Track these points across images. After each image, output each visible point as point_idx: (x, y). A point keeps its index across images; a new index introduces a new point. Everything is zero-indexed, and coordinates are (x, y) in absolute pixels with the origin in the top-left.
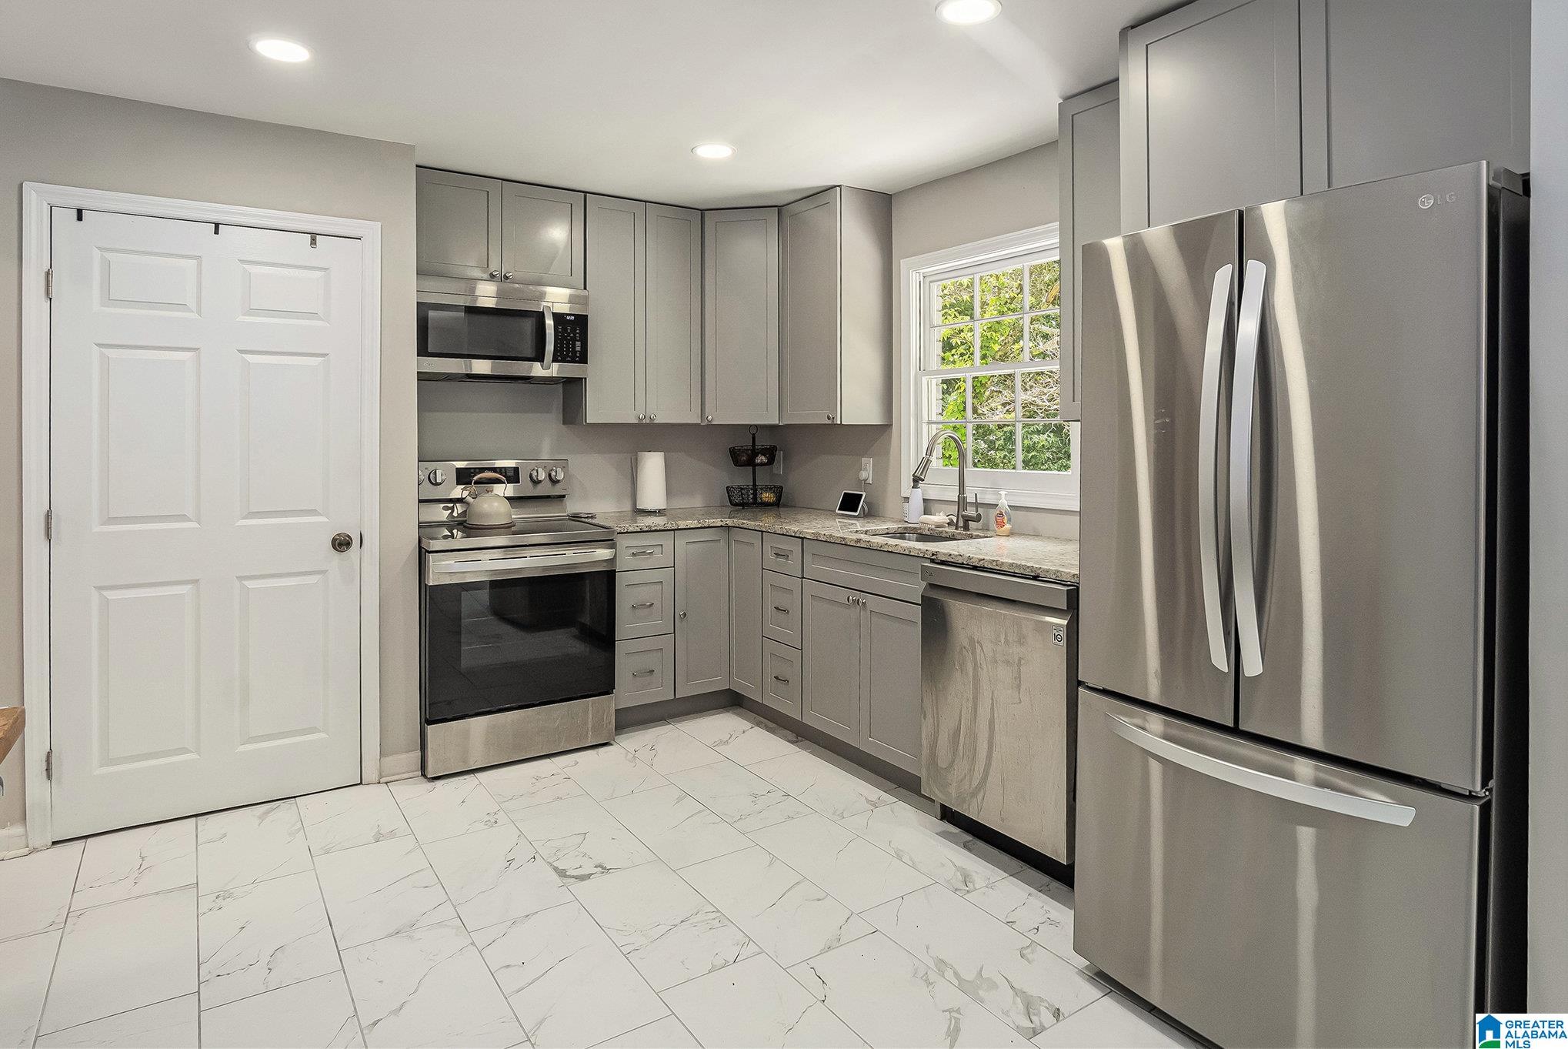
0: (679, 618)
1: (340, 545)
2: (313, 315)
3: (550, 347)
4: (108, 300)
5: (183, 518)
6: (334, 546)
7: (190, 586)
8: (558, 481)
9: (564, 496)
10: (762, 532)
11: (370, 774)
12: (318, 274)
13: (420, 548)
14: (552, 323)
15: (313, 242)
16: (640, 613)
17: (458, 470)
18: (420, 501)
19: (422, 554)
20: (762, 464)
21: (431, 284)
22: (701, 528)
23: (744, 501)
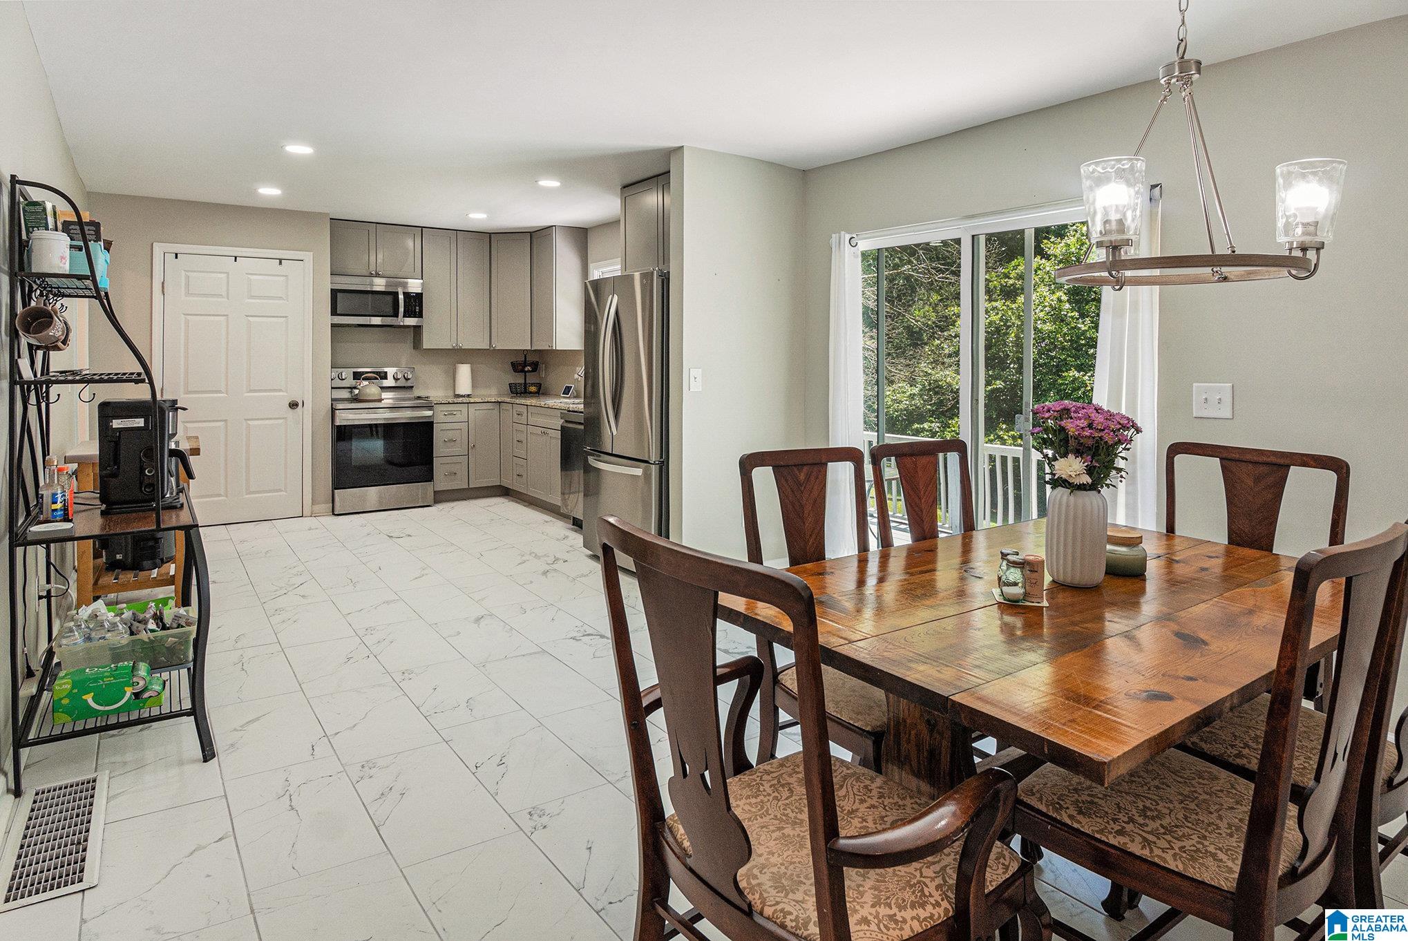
0: (470, 448)
1: (293, 405)
2: (281, 298)
3: (402, 309)
4: (188, 294)
5: (220, 392)
6: (290, 407)
7: (223, 423)
8: (409, 379)
9: (413, 387)
10: (527, 405)
11: (307, 511)
12: (282, 278)
13: (332, 408)
14: (402, 297)
15: (280, 263)
16: (448, 444)
17: (354, 372)
18: (332, 388)
19: (333, 410)
20: (529, 371)
21: (338, 279)
22: (483, 402)
23: (518, 391)
